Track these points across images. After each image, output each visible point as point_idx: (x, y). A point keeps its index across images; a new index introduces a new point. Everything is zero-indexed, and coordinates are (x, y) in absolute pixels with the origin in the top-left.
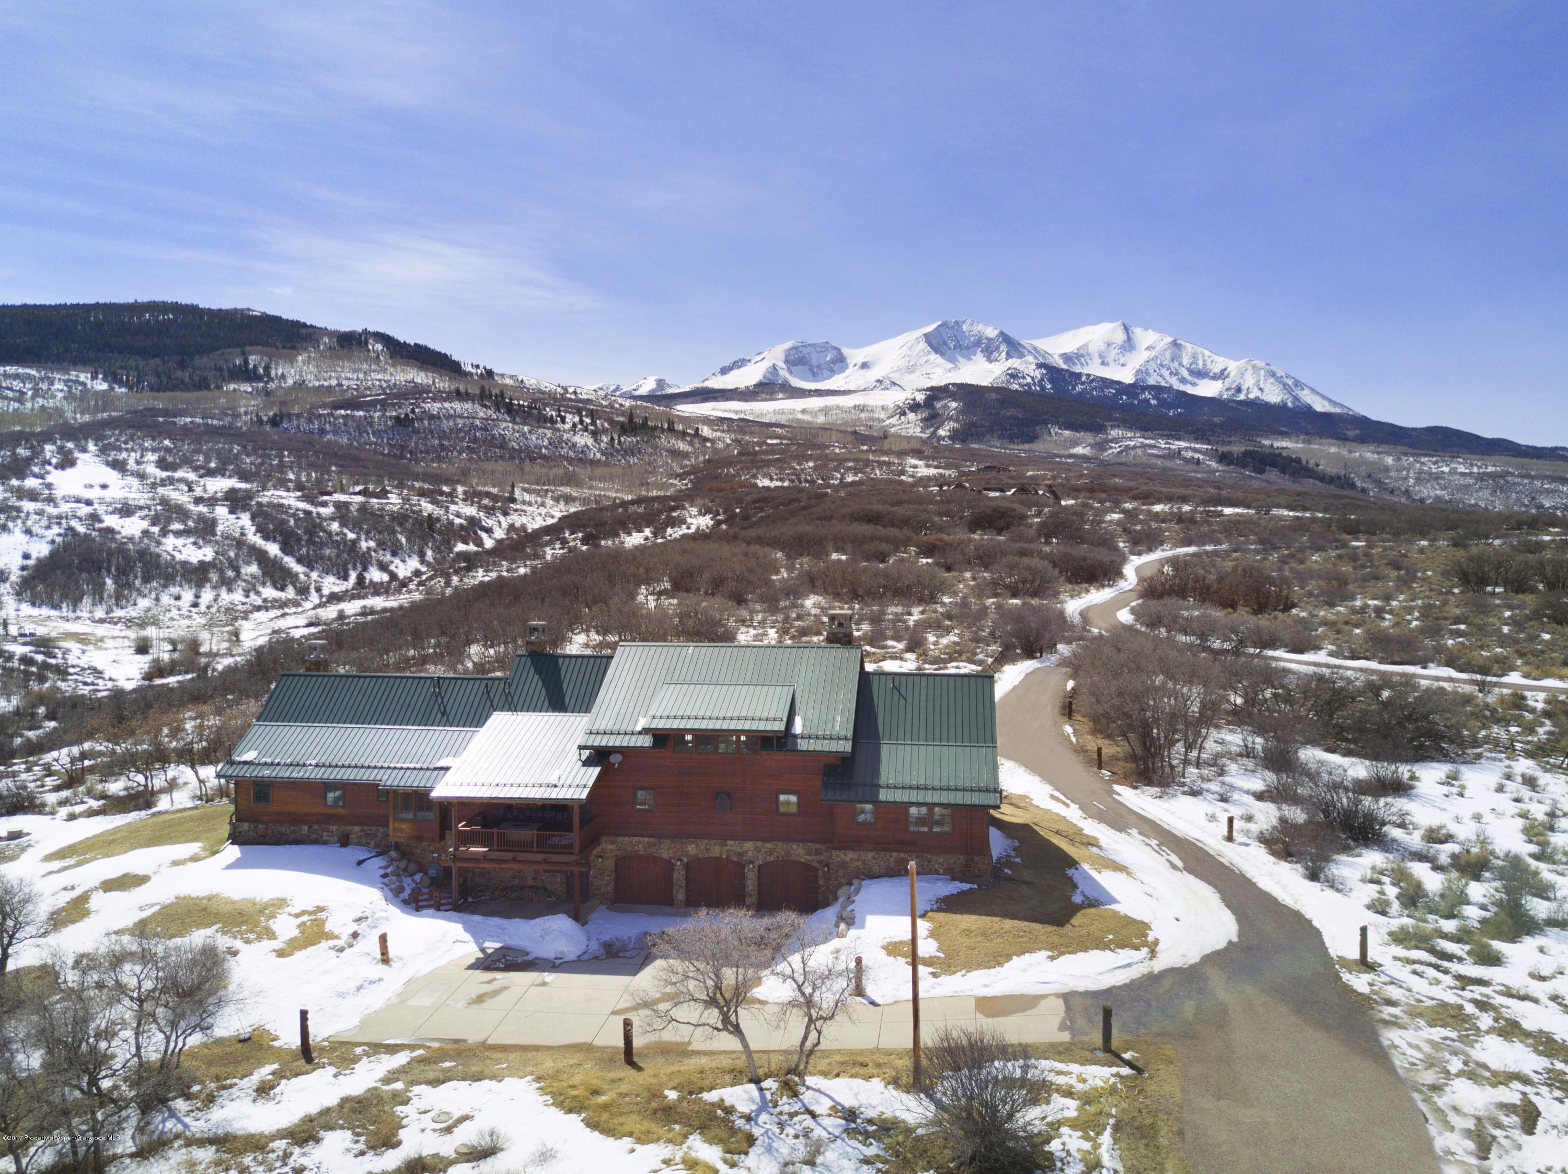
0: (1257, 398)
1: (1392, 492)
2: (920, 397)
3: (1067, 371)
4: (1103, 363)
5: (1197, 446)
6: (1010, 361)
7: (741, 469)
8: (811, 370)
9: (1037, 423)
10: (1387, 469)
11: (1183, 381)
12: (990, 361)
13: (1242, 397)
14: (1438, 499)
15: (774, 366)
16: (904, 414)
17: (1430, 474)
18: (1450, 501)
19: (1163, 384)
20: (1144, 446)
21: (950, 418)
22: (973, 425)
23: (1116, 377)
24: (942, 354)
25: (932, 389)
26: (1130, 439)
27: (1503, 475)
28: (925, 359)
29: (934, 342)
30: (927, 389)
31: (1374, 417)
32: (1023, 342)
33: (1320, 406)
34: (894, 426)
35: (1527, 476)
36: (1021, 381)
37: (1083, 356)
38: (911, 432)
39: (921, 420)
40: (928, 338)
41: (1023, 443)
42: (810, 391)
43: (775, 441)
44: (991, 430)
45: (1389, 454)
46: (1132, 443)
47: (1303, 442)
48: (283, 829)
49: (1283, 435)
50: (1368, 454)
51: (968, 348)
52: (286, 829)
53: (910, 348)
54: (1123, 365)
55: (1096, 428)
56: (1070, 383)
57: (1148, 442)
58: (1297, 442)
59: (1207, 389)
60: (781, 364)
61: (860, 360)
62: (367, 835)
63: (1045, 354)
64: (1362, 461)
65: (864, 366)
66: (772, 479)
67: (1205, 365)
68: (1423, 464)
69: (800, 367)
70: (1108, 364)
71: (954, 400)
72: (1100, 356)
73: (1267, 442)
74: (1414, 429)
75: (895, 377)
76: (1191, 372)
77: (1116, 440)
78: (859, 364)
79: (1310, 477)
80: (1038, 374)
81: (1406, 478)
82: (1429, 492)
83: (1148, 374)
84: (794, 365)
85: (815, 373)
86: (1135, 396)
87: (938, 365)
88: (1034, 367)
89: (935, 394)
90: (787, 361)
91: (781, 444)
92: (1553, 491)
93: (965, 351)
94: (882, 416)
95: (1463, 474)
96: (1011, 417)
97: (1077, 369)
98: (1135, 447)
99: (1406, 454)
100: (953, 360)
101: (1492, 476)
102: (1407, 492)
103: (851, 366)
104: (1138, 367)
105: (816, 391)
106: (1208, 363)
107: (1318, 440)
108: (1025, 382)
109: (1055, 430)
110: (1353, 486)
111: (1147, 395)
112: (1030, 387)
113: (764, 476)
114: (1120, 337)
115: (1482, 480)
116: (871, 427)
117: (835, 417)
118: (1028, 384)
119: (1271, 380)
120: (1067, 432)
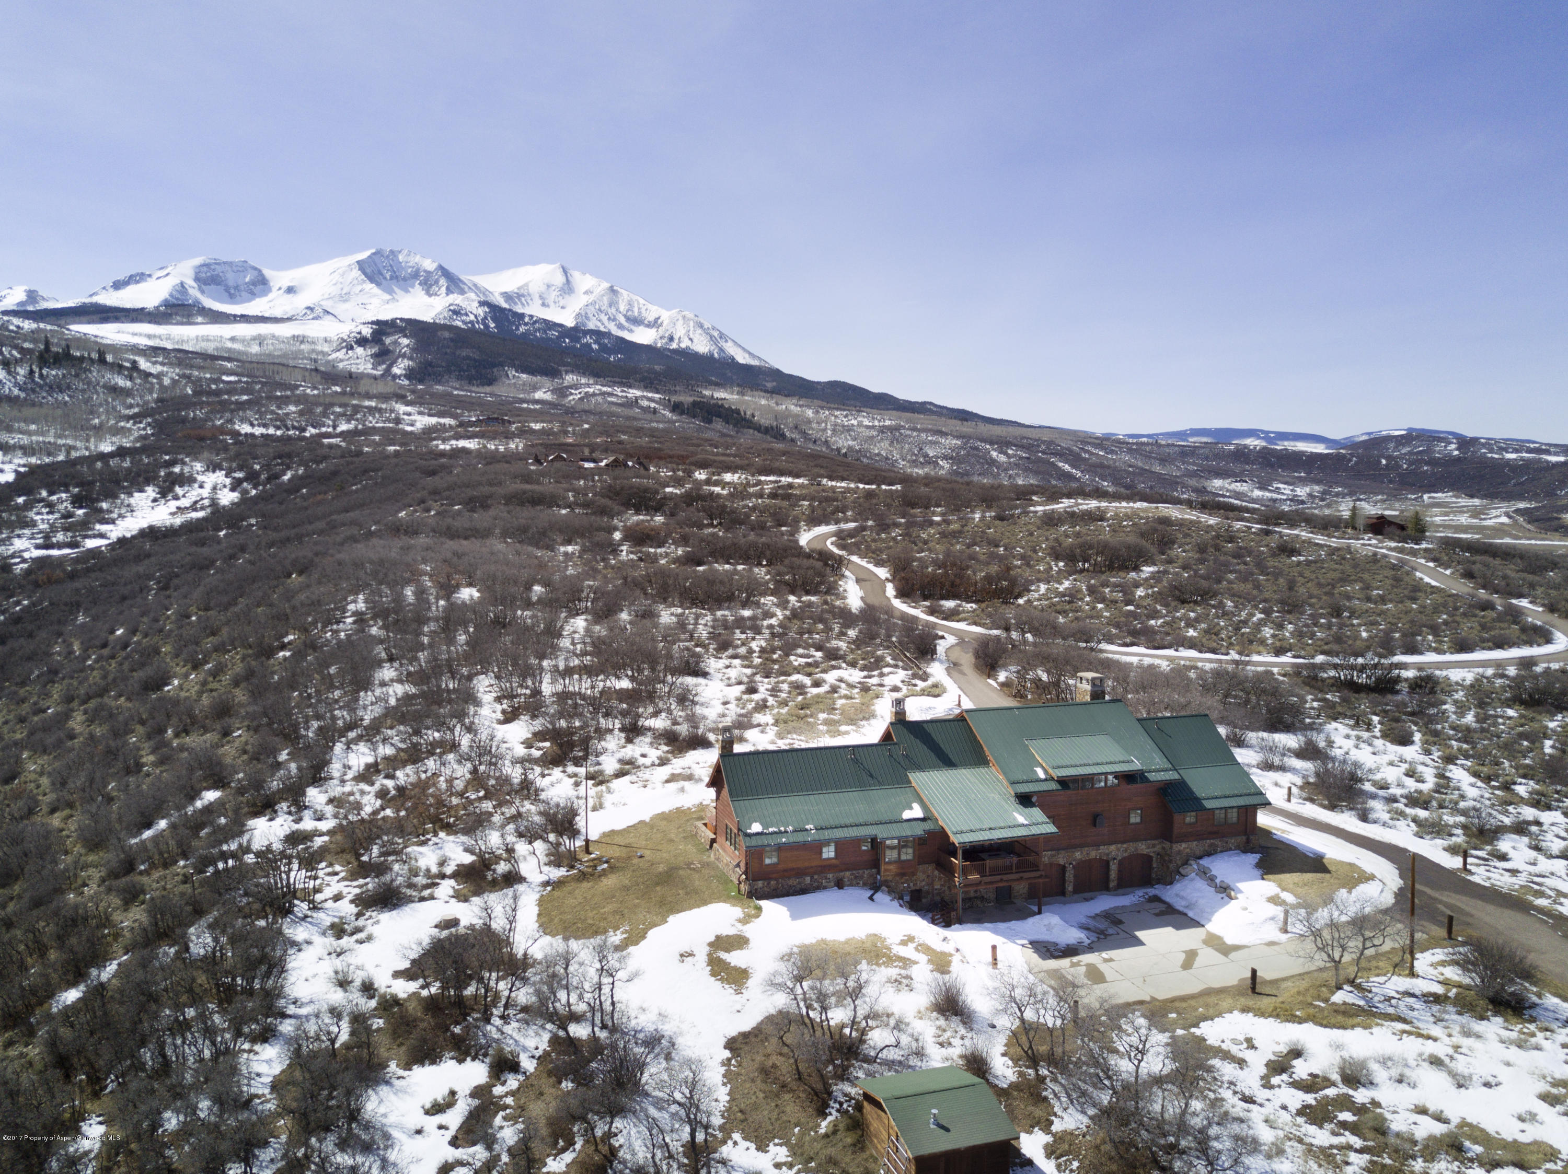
0: (688, 347)
1: (815, 442)
2: (367, 331)
3: (510, 310)
4: (543, 305)
5: (650, 395)
6: (451, 296)
7: (212, 412)
8: (227, 290)
9: (494, 365)
10: (809, 421)
11: (620, 327)
12: (430, 295)
13: (674, 346)
14: (850, 448)
15: (182, 284)
16: (352, 348)
17: (843, 426)
18: (860, 451)
19: (602, 329)
20: (603, 394)
21: (404, 356)
22: (430, 364)
23: (558, 320)
24: (378, 284)
25: (377, 323)
26: (588, 385)
27: (897, 428)
28: (360, 288)
29: (368, 271)
30: (373, 323)
31: (787, 370)
32: (462, 277)
33: (742, 358)
34: (341, 361)
35: (914, 429)
36: (464, 318)
37: (523, 296)
38: (361, 369)
39: (372, 355)
40: (361, 265)
41: (483, 385)
42: (235, 316)
43: (232, 378)
44: (450, 372)
45: (809, 407)
46: (591, 390)
47: (738, 394)
48: (790, 882)
49: (718, 385)
50: (791, 406)
51: (405, 279)
52: (793, 882)
53: (342, 275)
54: (563, 308)
55: (552, 373)
56: (513, 323)
57: (605, 389)
58: (732, 393)
59: (643, 336)
60: (190, 282)
61: (286, 284)
62: (856, 877)
63: (485, 292)
64: (788, 414)
65: (290, 290)
66: (252, 425)
67: (640, 312)
68: (836, 417)
69: (213, 287)
70: (548, 306)
71: (405, 336)
72: (541, 297)
73: (707, 393)
74: (818, 383)
75: (327, 305)
76: (628, 319)
77: (576, 386)
78: (285, 287)
79: (749, 427)
80: (481, 312)
81: (825, 430)
82: (843, 443)
83: (587, 318)
84: (205, 284)
85: (232, 295)
86: (577, 340)
87: (375, 295)
88: (476, 304)
89: (383, 328)
90: (197, 279)
91: (240, 381)
92: (935, 443)
93: (402, 282)
94: (326, 348)
95: (868, 427)
96: (468, 358)
97: (519, 309)
98: (594, 395)
99: (822, 408)
100: (390, 291)
101: (891, 429)
102: (826, 442)
103: (274, 289)
104: (577, 310)
105: (242, 316)
106: (643, 311)
107: (749, 392)
108: (468, 319)
109: (512, 373)
110: (783, 436)
111: (588, 339)
112: (473, 325)
113: (242, 421)
114: (559, 279)
115: (883, 432)
116: (316, 361)
117: (271, 347)
118: (471, 322)
119: (699, 331)
120: (524, 376)
